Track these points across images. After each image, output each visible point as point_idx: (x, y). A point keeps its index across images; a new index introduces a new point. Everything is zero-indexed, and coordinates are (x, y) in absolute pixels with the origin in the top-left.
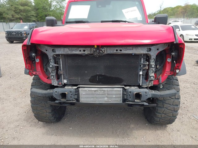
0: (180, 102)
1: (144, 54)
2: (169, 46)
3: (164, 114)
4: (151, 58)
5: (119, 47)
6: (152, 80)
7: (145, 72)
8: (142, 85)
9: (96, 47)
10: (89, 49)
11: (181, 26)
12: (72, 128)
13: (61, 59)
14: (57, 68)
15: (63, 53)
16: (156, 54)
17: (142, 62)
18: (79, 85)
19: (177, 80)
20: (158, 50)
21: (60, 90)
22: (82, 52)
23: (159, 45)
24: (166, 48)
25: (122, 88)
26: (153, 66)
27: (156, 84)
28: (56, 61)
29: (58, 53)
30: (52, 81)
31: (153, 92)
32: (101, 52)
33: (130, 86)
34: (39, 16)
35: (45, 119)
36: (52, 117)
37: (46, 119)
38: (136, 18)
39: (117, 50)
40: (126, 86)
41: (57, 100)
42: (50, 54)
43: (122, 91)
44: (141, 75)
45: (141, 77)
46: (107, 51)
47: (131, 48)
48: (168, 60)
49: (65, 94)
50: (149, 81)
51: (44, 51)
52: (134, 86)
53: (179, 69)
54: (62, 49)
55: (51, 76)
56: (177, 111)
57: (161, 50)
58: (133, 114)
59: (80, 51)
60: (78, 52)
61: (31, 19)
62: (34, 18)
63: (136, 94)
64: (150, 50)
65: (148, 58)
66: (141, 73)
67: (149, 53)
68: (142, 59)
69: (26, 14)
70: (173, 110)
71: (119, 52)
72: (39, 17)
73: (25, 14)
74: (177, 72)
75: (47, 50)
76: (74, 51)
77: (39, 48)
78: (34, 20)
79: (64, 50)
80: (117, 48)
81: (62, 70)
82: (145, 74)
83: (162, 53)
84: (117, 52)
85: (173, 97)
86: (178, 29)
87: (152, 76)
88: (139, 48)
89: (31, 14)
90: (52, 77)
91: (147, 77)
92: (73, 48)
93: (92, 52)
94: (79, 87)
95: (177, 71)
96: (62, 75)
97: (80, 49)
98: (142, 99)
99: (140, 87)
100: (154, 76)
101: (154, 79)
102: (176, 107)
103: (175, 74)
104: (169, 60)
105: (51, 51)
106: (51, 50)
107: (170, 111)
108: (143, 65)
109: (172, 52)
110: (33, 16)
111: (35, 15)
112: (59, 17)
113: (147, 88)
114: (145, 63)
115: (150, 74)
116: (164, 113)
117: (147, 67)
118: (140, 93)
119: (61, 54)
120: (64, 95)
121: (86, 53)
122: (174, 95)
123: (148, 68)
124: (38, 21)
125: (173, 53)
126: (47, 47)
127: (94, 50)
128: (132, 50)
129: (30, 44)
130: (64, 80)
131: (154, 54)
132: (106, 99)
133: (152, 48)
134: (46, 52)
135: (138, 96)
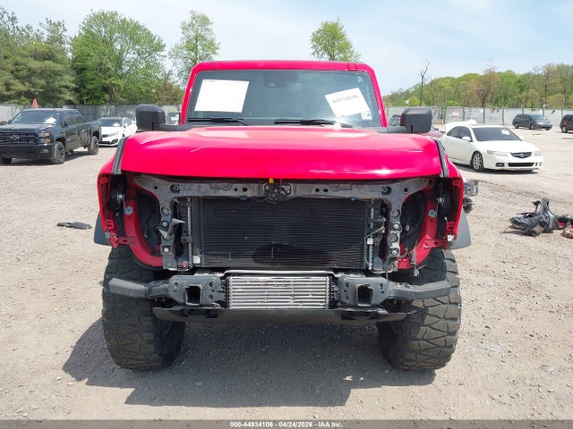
0: (460, 311)
1: (376, 201)
2: (430, 182)
3: (427, 341)
4: (391, 209)
5: (323, 183)
6: (395, 259)
7: (379, 239)
8: (372, 270)
9: (271, 181)
10: (256, 186)
11: (474, 129)
12: (200, 384)
13: (189, 209)
14: (178, 230)
15: (196, 194)
16: (403, 200)
17: (372, 217)
18: (229, 268)
19: (454, 261)
20: (406, 190)
21: (185, 281)
22: (240, 193)
23: (408, 181)
24: (424, 186)
25: (329, 275)
26: (396, 226)
27: (404, 266)
28: (178, 211)
29: (184, 195)
30: (164, 260)
31: (399, 287)
32: (282, 192)
33: (347, 271)
34: (84, 88)
35: (136, 357)
36: (155, 353)
37: (137, 360)
38: (359, 115)
39: (317, 190)
40: (337, 271)
41: (177, 304)
42: (164, 194)
43: (328, 283)
44: (371, 247)
45: (371, 250)
46: (295, 191)
47: (348, 186)
48: (430, 215)
49: (198, 288)
50: (387, 262)
51: (149, 188)
52: (355, 271)
53: (453, 233)
54: (195, 186)
55: (164, 247)
56: (454, 333)
57: (412, 191)
58: (353, 348)
59: (236, 190)
60: (230, 193)
61: (61, 96)
62: (69, 93)
63: (360, 288)
64: (389, 191)
65: (384, 208)
66: (370, 242)
67: (387, 197)
68: (372, 210)
69: (48, 83)
70: (446, 330)
71: (322, 194)
72: (85, 91)
73: (43, 82)
74: (449, 240)
75: (156, 188)
76: (221, 191)
77: (136, 182)
78: (71, 98)
79: (199, 187)
80: (318, 186)
81: (190, 233)
82: (378, 244)
83: (418, 198)
84: (318, 193)
85: (444, 299)
86: (468, 138)
87: (395, 249)
88: (365, 186)
89: (63, 83)
90: (166, 250)
91: (383, 250)
92: (219, 184)
93: (262, 194)
94: (229, 274)
95: (450, 238)
96: (190, 245)
97: (235, 186)
98: (373, 302)
99: (368, 273)
100: (399, 247)
101: (399, 255)
102: (451, 323)
103: (446, 245)
104: (432, 214)
105: (169, 189)
106: (169, 187)
107: (440, 334)
108: (375, 223)
109: (438, 196)
110: (67, 87)
111: (74, 85)
112: (142, 93)
113: (383, 275)
114: (379, 220)
115: (389, 244)
116: (425, 337)
117: (382, 229)
118: (369, 285)
119: (190, 197)
120: (194, 292)
121: (249, 194)
122: (446, 292)
123: (386, 230)
124: (82, 103)
125: (441, 199)
126: (157, 180)
127: (267, 188)
128: (351, 189)
129: (119, 173)
130: (195, 257)
131: (397, 199)
132: (291, 302)
133: (393, 186)
134: (153, 191)
135: (365, 293)
